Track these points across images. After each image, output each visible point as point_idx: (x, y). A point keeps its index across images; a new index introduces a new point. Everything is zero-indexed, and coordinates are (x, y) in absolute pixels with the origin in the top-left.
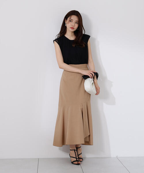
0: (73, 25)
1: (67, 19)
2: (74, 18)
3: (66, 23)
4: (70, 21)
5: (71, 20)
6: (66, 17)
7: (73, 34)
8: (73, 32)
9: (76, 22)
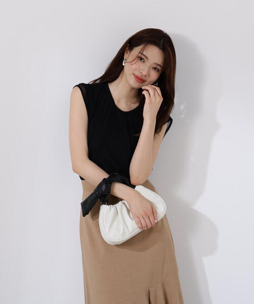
0: (145, 73)
1: (131, 49)
2: (154, 54)
3: (126, 56)
4: (141, 59)
5: (142, 56)
6: (133, 42)
7: (133, 92)
8: (133, 88)
9: (155, 66)
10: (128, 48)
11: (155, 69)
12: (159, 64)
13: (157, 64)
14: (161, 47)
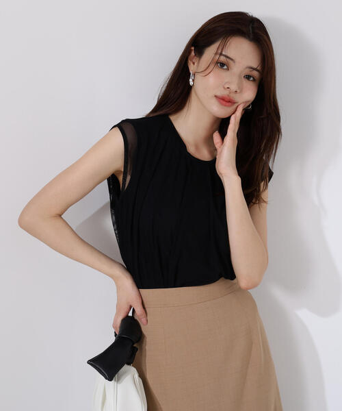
0: (234, 87)
1: (200, 53)
2: (242, 52)
3: (192, 68)
4: (222, 65)
5: (222, 59)
6: (200, 42)
9: (247, 72)
10: (193, 53)
11: (248, 77)
12: (255, 66)
13: (251, 68)
14: (251, 37)
